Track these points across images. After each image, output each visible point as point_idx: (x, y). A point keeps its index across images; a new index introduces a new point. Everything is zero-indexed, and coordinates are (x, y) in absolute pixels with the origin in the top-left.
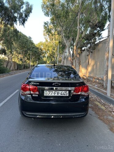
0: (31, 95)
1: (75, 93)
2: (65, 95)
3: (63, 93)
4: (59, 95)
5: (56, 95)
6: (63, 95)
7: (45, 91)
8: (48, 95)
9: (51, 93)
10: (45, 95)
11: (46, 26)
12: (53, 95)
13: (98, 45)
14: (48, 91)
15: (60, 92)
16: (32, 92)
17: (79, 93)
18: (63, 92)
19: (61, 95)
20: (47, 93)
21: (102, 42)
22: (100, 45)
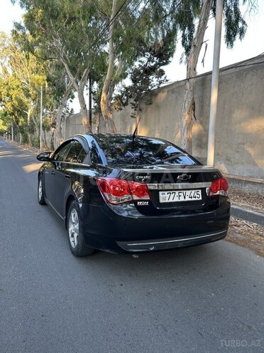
0: (135, 202)
1: (211, 194)
2: (197, 199)
3: (192, 195)
4: (188, 199)
5: (182, 199)
6: (194, 199)
7: (160, 193)
8: (167, 201)
9: (172, 195)
10: (161, 201)
11: (20, 32)
12: (176, 199)
13: (156, 95)
14: (166, 193)
15: (188, 193)
16: (135, 198)
17: (218, 193)
18: (193, 191)
19: (190, 199)
20: (165, 198)
21: (166, 90)
22: (162, 96)
